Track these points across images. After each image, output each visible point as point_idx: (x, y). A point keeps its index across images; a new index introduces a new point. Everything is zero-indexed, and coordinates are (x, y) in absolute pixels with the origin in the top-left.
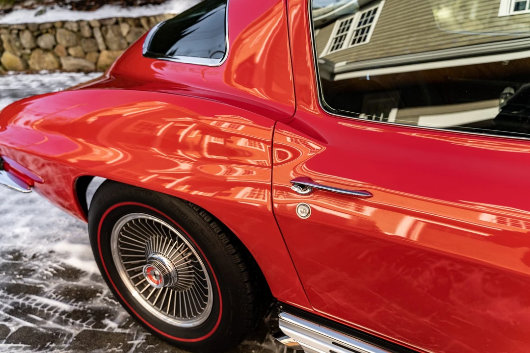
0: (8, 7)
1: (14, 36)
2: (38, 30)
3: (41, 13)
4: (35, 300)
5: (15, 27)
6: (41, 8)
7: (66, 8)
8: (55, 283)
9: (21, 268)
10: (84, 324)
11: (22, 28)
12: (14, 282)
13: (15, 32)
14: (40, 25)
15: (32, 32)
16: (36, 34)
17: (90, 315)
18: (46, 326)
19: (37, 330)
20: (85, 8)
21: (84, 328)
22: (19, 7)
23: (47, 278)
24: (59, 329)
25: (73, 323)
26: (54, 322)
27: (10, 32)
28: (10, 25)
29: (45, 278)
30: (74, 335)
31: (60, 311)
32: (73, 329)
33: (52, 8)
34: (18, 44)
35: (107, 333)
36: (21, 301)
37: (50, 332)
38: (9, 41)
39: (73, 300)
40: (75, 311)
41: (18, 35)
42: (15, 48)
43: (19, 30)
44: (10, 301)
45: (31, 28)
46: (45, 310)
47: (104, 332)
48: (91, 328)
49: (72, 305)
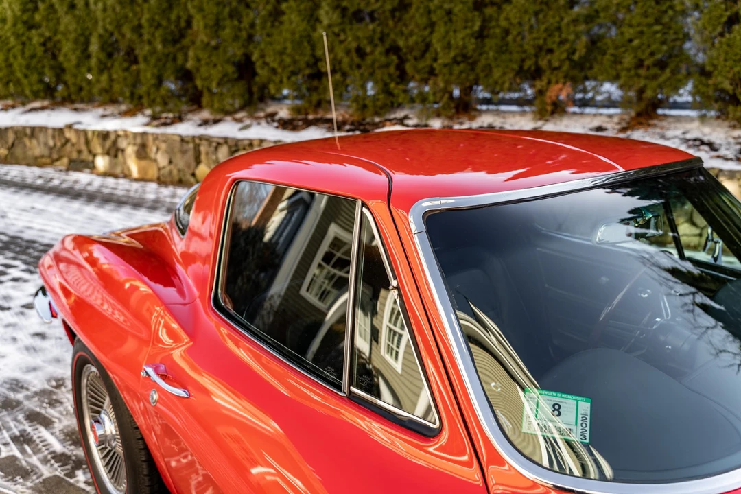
0: (218, 117)
1: (212, 149)
2: (236, 145)
3: (246, 127)
4: (40, 432)
5: (216, 140)
6: (248, 122)
7: (272, 125)
8: (68, 420)
9: (54, 397)
10: (59, 469)
11: (221, 141)
12: (38, 409)
13: (214, 144)
14: (238, 140)
15: (230, 147)
16: (233, 149)
17: (71, 462)
18: (29, 460)
19: (20, 462)
20: (290, 127)
21: (57, 473)
22: (229, 118)
23: (67, 414)
24: (37, 467)
25: (52, 465)
26: (39, 459)
27: (210, 145)
28: (211, 137)
29: (65, 413)
30: (44, 477)
31: (51, 449)
32: (46, 472)
33: (259, 124)
34: (214, 157)
35: (71, 485)
36: (29, 429)
37: (28, 467)
38: (207, 154)
39: (69, 443)
40: (63, 454)
41: (216, 148)
42: (211, 162)
43: (219, 144)
44: (21, 427)
45: (230, 143)
46: (41, 444)
47: (69, 482)
48: (62, 475)
49: (64, 447)
